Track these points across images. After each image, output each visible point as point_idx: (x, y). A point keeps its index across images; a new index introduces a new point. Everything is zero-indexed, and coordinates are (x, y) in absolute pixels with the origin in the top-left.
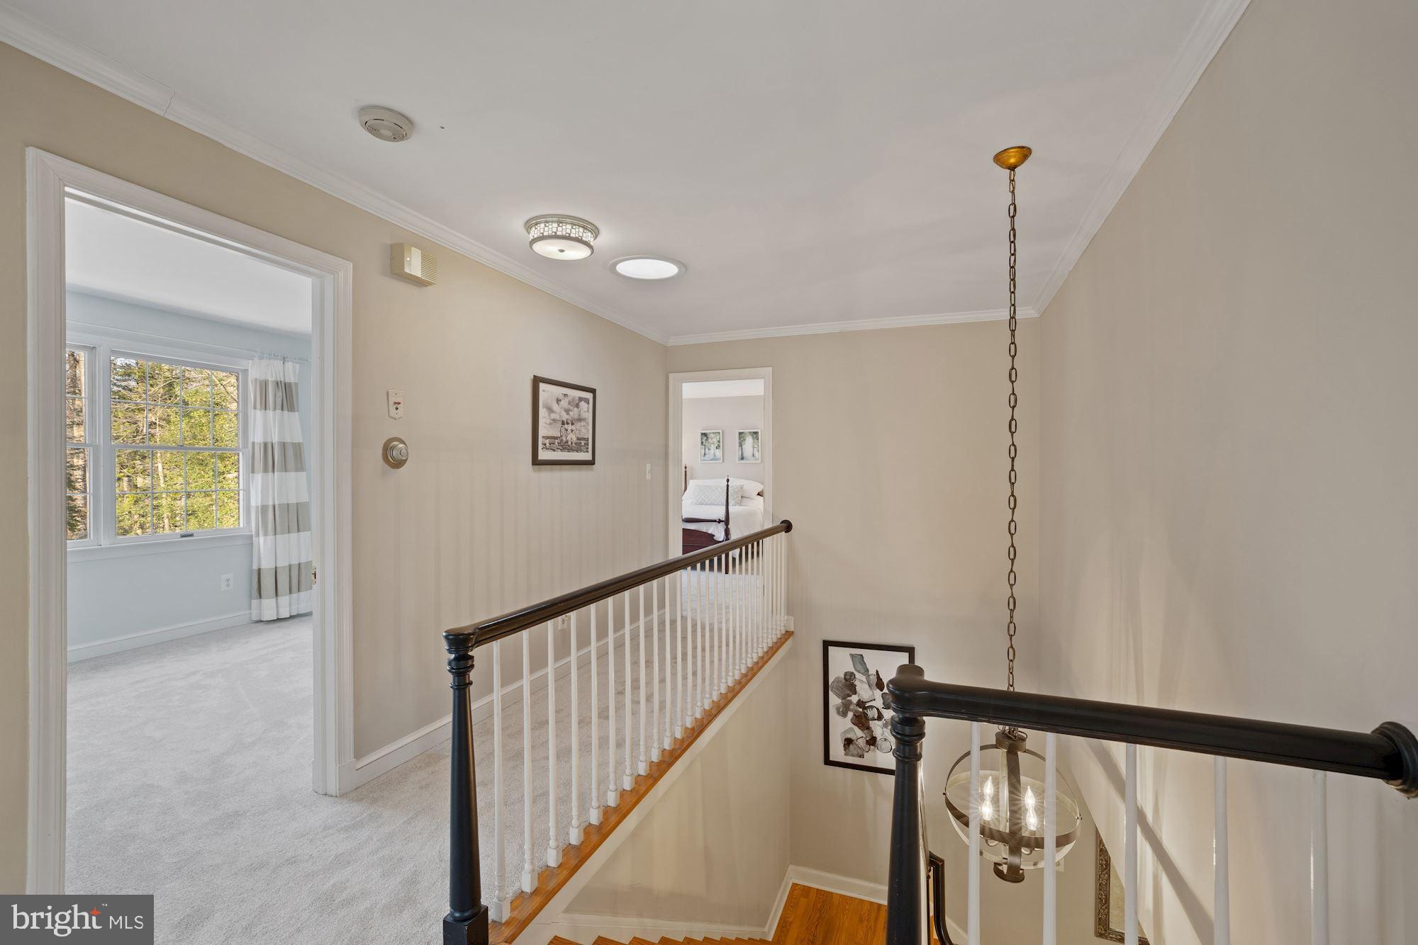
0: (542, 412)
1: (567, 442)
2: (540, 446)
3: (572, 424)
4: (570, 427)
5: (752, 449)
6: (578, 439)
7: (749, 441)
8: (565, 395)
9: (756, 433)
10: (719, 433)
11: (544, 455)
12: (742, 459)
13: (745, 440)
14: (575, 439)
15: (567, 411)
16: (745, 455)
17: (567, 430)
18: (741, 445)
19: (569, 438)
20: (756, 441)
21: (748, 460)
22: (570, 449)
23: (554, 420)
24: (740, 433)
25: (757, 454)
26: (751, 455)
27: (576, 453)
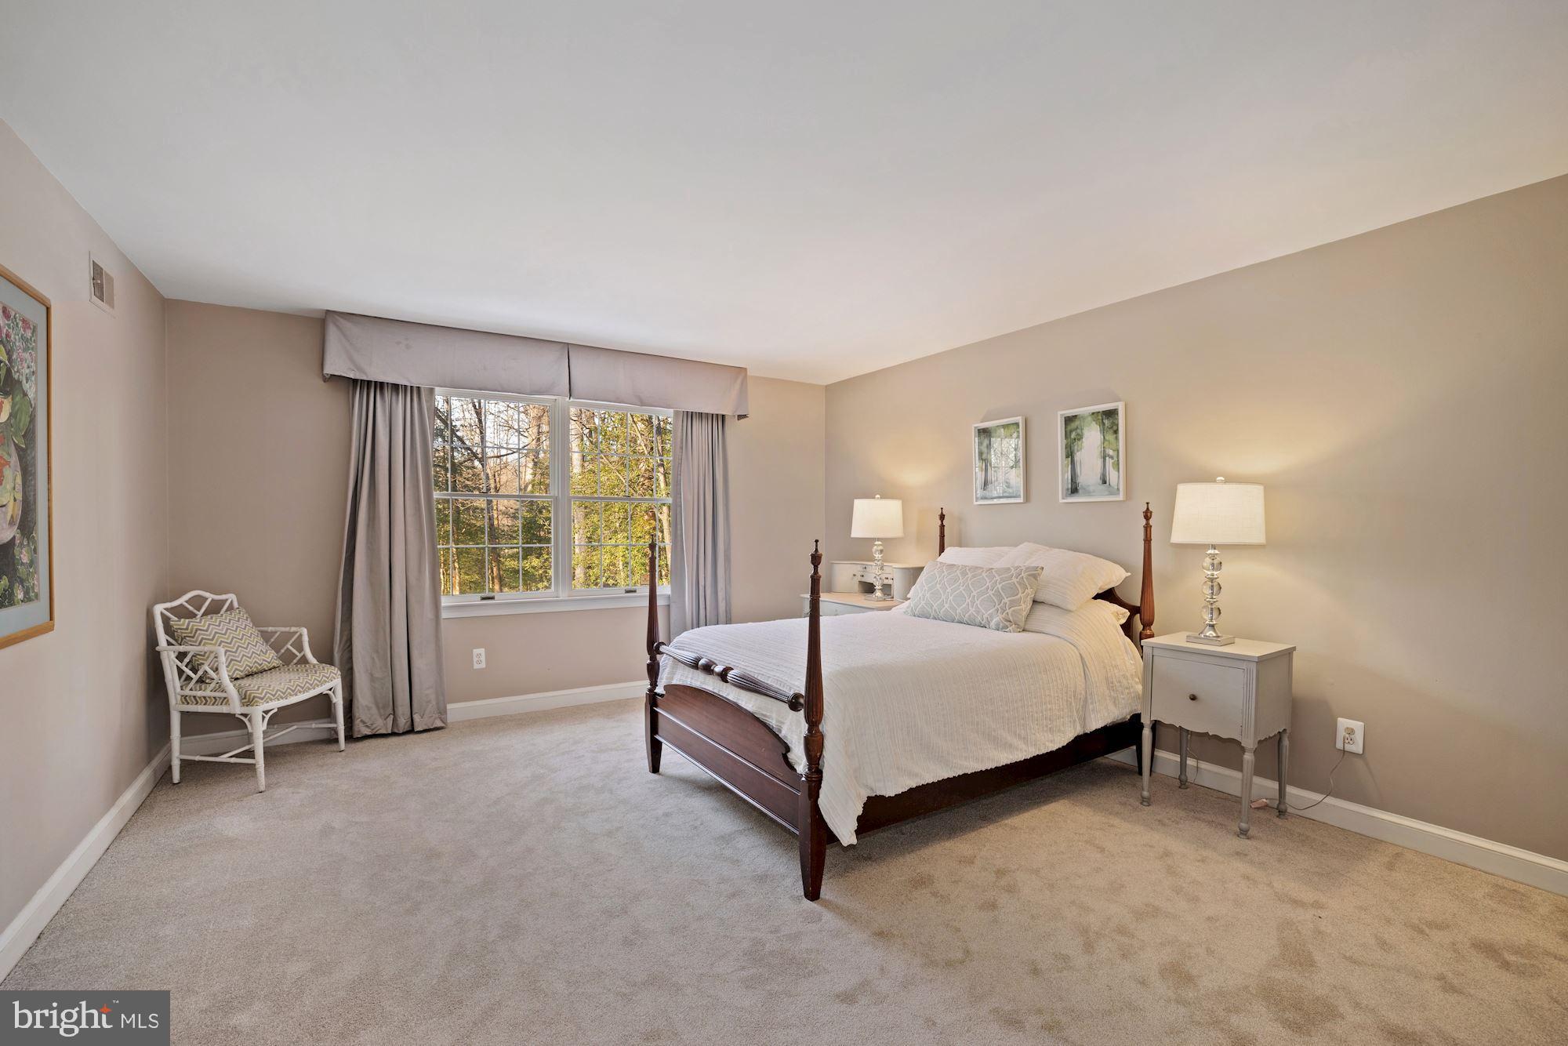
5: (1100, 462)
7: (1092, 436)
9: (1111, 414)
10: (1017, 424)
12: (1074, 490)
13: (1080, 437)
16: (1082, 480)
18: (1070, 454)
20: (1110, 437)
21: (1088, 493)
24: (1069, 420)
25: (1112, 475)
26: (1097, 478)
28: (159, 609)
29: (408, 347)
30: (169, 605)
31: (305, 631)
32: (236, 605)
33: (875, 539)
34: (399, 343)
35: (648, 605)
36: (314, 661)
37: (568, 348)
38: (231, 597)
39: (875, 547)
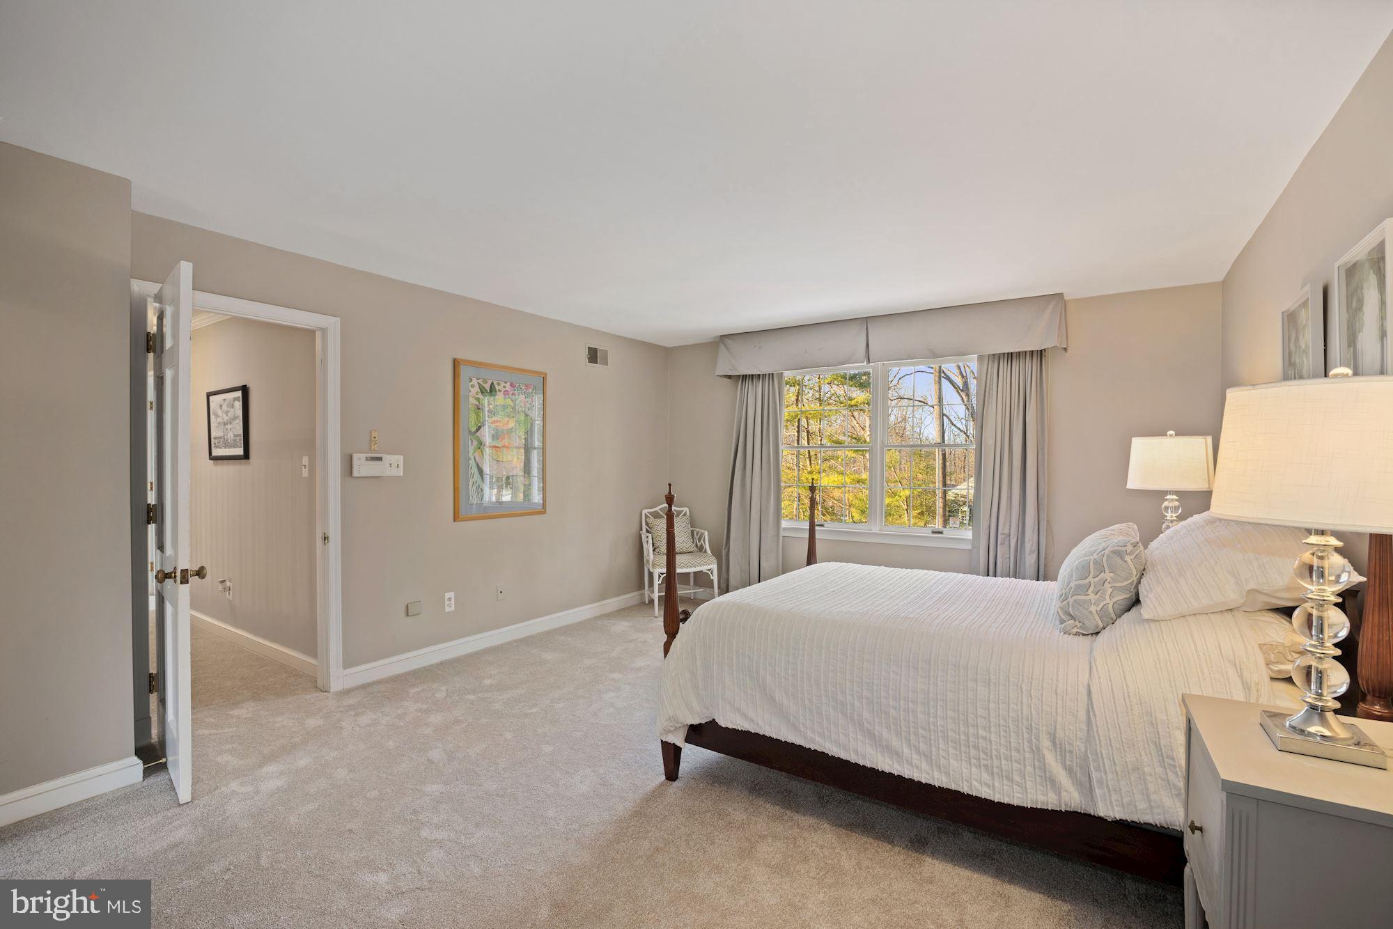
0: (212, 417)
1: (227, 440)
2: (213, 445)
3: (231, 423)
4: (229, 427)
6: (235, 436)
8: (225, 400)
11: (216, 452)
14: (232, 436)
15: (227, 413)
17: (227, 429)
19: (229, 436)
22: (230, 447)
23: (219, 423)
27: (234, 449)
28: (645, 511)
29: (760, 348)
30: (649, 510)
31: (706, 533)
32: (688, 514)
33: (1166, 493)
34: (755, 346)
35: (808, 537)
36: (709, 552)
37: (866, 321)
38: (686, 509)
39: (1166, 503)
